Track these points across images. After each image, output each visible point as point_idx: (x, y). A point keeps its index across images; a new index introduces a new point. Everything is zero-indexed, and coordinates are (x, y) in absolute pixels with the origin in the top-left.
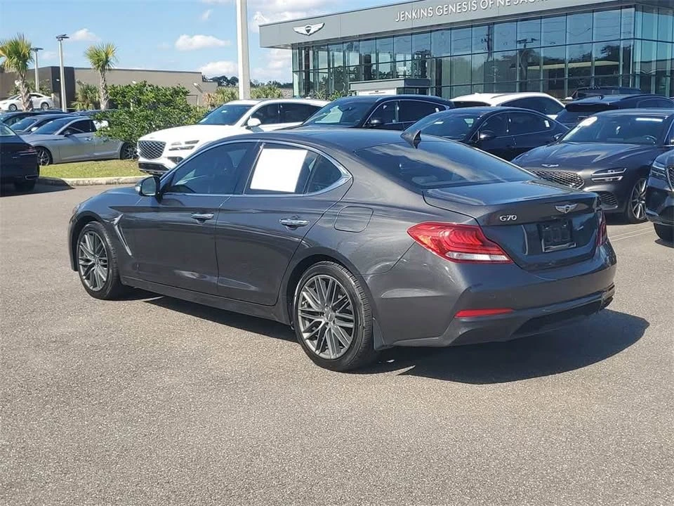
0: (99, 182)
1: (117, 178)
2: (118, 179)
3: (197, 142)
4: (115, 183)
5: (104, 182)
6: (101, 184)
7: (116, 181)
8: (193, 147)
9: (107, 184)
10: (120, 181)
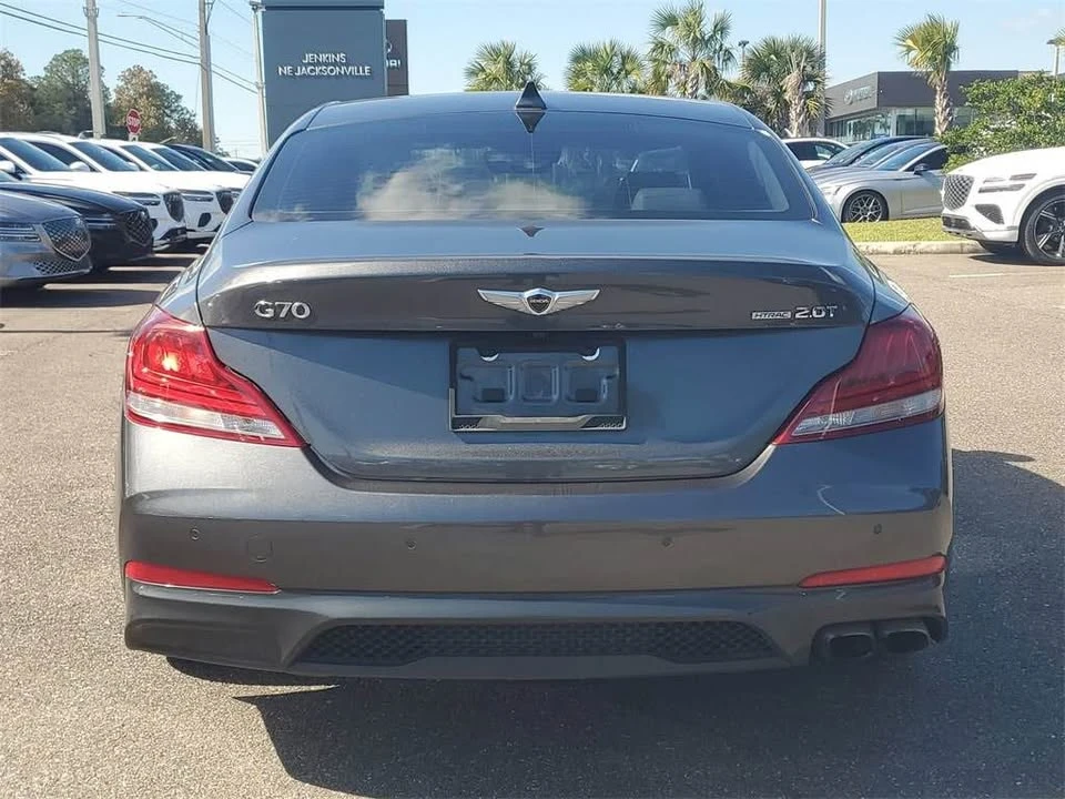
0: (883, 249)
1: (913, 243)
2: (914, 246)
3: (1030, 176)
4: (909, 251)
5: (891, 250)
6: (886, 253)
7: (909, 248)
8: (1021, 186)
9: (895, 252)
10: (919, 248)
